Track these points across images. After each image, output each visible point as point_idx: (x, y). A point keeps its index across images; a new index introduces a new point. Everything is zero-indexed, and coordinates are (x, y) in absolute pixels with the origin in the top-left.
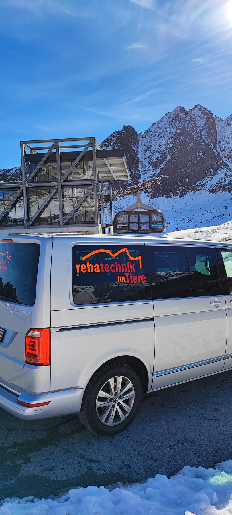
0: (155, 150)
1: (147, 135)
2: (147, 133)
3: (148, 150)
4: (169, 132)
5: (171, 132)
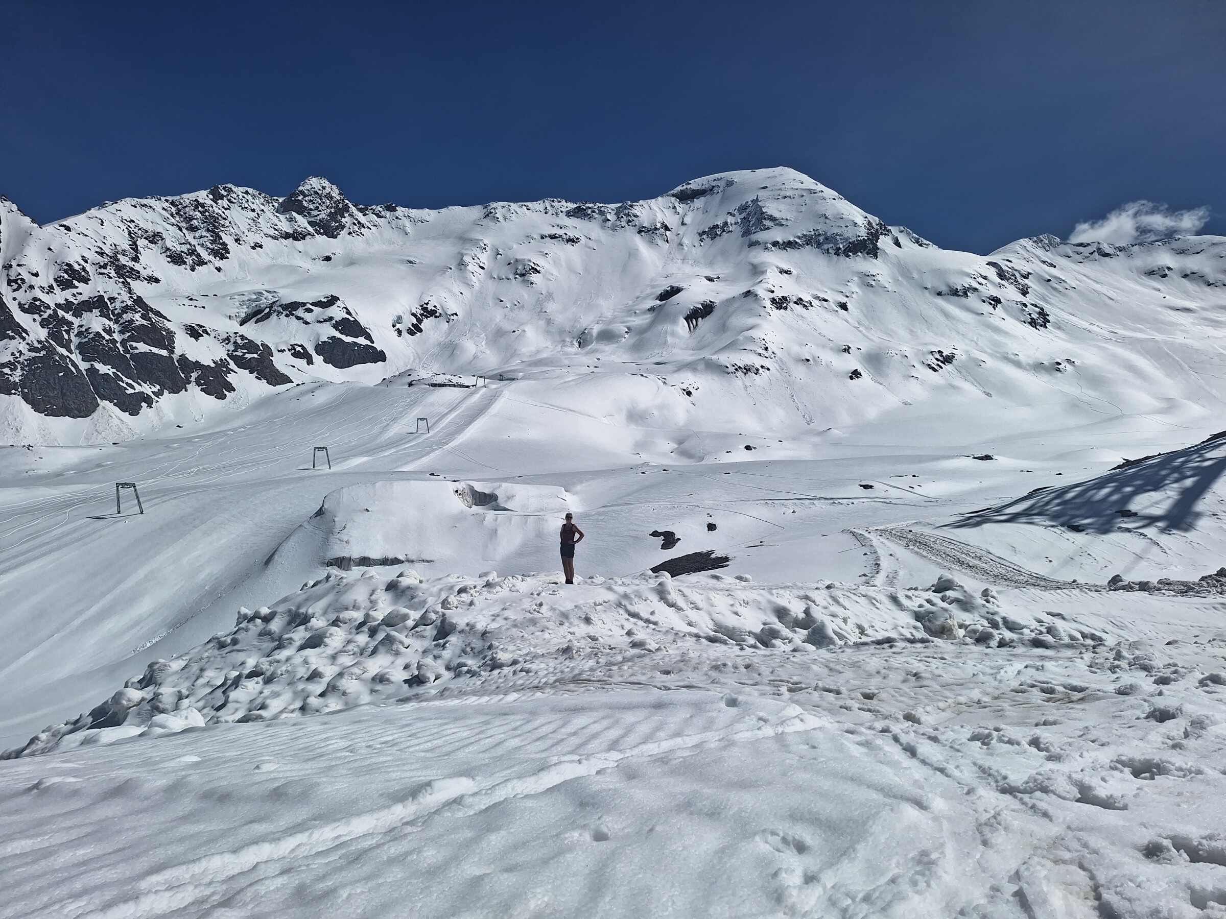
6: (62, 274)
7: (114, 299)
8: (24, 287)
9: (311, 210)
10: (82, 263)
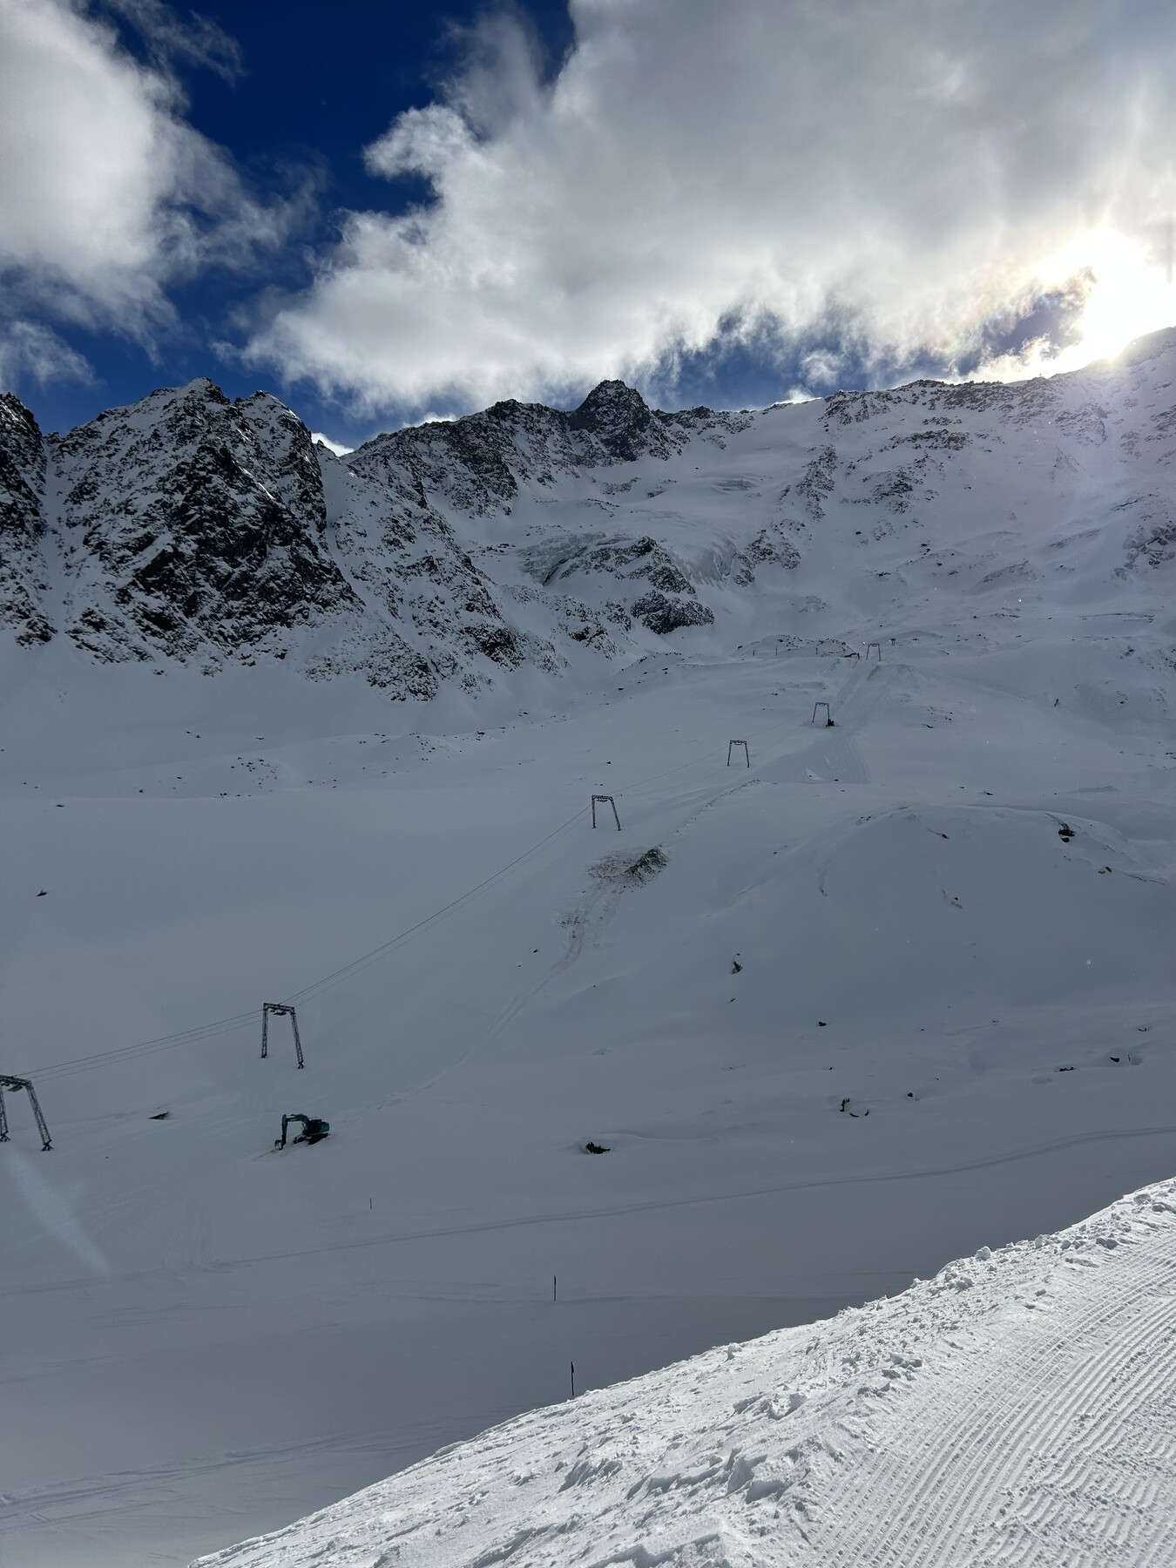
0: (114, 503)
1: (81, 445)
2: (80, 440)
3: (85, 497)
4: (171, 453)
5: (178, 453)
6: (388, 533)
7: (441, 559)
8: (355, 549)
9: (605, 424)
10: (406, 517)
